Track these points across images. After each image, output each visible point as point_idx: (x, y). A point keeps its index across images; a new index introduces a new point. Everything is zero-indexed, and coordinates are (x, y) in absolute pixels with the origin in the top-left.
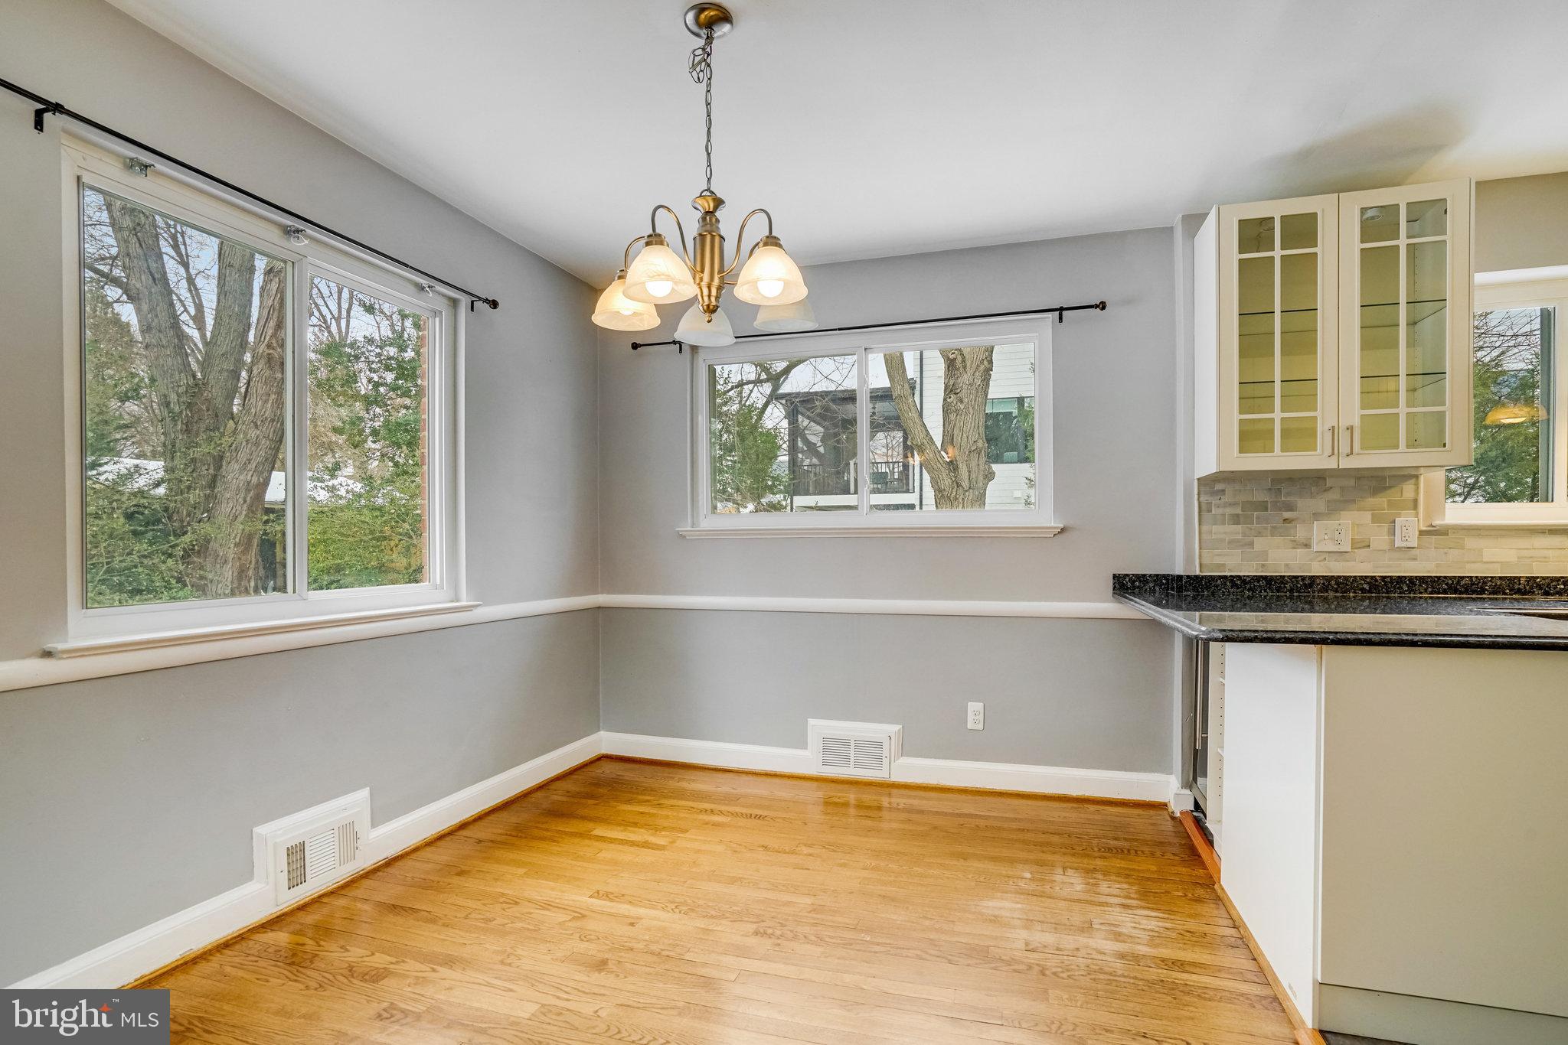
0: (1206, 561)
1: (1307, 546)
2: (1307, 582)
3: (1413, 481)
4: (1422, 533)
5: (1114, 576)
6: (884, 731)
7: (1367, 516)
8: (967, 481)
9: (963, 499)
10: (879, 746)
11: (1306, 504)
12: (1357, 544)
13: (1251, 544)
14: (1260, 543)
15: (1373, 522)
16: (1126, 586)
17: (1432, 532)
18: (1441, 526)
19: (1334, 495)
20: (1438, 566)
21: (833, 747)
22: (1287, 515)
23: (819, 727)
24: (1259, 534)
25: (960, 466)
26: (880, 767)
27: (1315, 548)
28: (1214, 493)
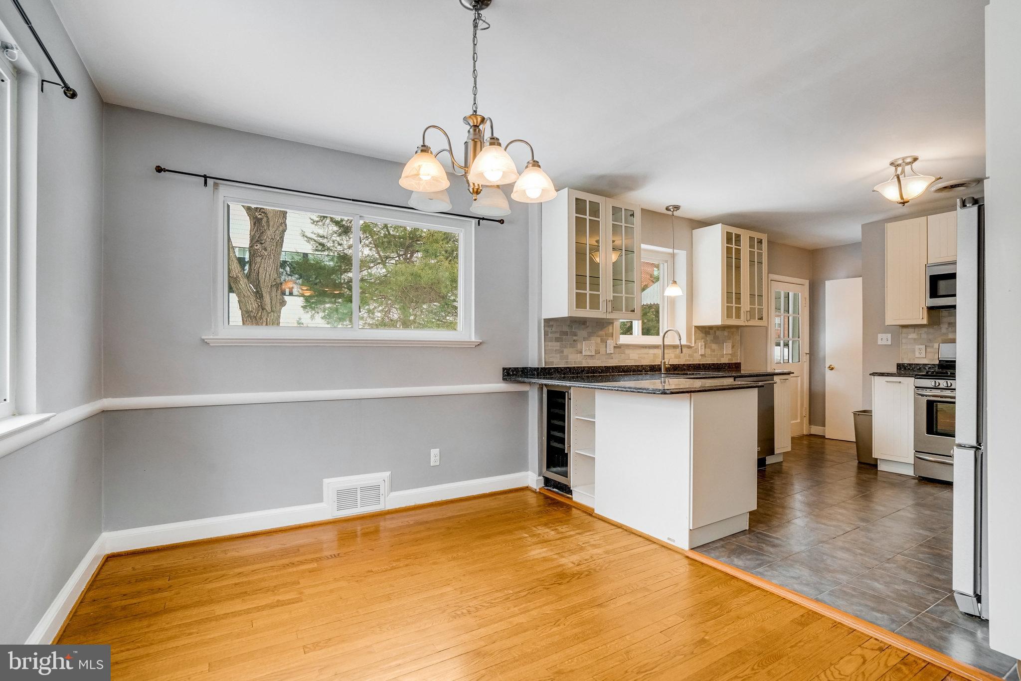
0: (547, 361)
1: (581, 352)
2: (583, 369)
3: (612, 325)
4: (614, 347)
5: (504, 369)
6: (380, 477)
7: (599, 339)
8: (270, 307)
9: (267, 319)
10: (377, 488)
11: (582, 333)
12: (597, 352)
13: (562, 352)
14: (566, 351)
15: (601, 342)
16: (511, 374)
17: (617, 347)
18: (620, 344)
19: (590, 330)
20: (619, 361)
21: (344, 496)
22: (575, 338)
23: (332, 484)
24: (566, 347)
25: (265, 295)
26: (378, 502)
27: (584, 353)
28: (549, 326)
